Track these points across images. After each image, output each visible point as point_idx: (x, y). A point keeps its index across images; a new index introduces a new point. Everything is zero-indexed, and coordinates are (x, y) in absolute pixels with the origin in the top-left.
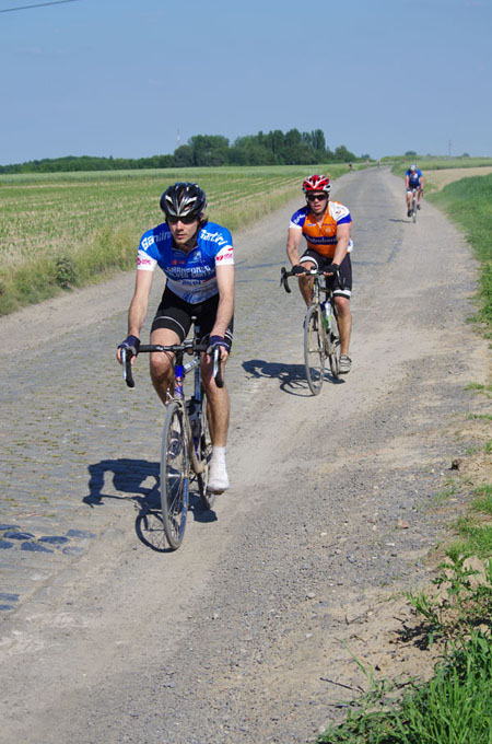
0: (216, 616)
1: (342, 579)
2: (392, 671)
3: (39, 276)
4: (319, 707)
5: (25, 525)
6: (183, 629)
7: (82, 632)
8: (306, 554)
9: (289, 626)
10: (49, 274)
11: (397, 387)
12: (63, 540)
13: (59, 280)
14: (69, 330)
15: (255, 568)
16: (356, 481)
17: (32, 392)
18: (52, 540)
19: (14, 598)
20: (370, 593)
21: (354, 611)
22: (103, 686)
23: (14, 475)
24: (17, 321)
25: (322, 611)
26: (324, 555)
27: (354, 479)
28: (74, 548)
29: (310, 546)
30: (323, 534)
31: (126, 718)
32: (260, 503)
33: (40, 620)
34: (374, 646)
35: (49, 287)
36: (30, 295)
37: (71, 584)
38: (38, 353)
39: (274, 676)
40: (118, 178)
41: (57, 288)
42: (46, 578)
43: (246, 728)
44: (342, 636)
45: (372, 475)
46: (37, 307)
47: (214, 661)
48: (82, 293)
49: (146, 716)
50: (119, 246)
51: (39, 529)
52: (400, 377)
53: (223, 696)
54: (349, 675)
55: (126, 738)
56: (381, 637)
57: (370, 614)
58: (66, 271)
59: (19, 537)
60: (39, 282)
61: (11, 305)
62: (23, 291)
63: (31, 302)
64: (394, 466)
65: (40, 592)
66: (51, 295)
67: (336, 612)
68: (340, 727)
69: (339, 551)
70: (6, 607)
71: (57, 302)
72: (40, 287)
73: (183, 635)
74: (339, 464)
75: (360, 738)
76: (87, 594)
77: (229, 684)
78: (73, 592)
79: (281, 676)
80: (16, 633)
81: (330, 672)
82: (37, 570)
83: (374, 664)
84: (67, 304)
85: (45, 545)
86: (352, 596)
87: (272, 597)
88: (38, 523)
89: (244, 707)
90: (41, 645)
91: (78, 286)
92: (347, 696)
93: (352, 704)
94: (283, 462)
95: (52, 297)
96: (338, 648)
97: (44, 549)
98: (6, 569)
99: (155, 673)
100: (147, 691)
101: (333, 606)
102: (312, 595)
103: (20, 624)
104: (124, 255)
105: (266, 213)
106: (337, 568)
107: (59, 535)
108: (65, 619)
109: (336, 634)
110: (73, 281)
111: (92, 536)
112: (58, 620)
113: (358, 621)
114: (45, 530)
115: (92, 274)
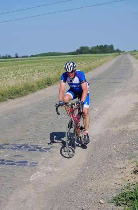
0: (88, 167)
1: (119, 158)
2: (132, 181)
3: (42, 82)
4: (114, 190)
5: (40, 145)
6: (79, 171)
7: (54, 172)
8: (110, 151)
9: (106, 170)
10: (45, 82)
11: (132, 109)
12: (49, 149)
13: (48, 83)
14: (50, 96)
15: (97, 155)
16: (122, 133)
17: (41, 112)
18: (46, 149)
19: (37, 163)
20: (126, 161)
21: (122, 166)
22: (60, 185)
23: (37, 132)
24: (37, 94)
25: (114, 166)
26: (115, 152)
27: (122, 132)
28: (52, 151)
29: (111, 150)
30: (114, 147)
31: (65, 193)
32: (98, 139)
33: (44, 169)
34: (127, 175)
35: (45, 85)
36: (40, 87)
37: (51, 160)
38: (42, 102)
39: (103, 182)
40: (62, 58)
41: (47, 85)
42: (45, 158)
43: (95, 195)
44: (119, 172)
45: (127, 131)
46: (42, 90)
47: (87, 179)
48: (53, 87)
49: (70, 193)
51: (43, 146)
52: (133, 106)
53: (90, 187)
54: (121, 182)
55: (65, 198)
56: (129, 172)
57: (126, 166)
58: (49, 81)
59: (38, 148)
60: (42, 84)
61: (36, 90)
62: (38, 86)
63: (41, 89)
64: (132, 129)
65: (44, 162)
66: (45, 87)
67: (118, 166)
68: (119, 195)
69: (118, 151)
70: (35, 166)
71: (47, 89)
72: (43, 85)
73: (80, 172)
74: (118, 129)
75: (124, 198)
76: (55, 162)
77: (91, 185)
78: (52, 162)
79: (104, 183)
80: (38, 172)
81: (117, 181)
82: (43, 156)
83: (127, 179)
84: (50, 89)
85: (45, 150)
86: (122, 162)
87: (102, 163)
88: (43, 145)
89: (95, 190)
90: (44, 175)
91: (52, 85)
92: (121, 187)
93: (122, 189)
94: (104, 128)
95: (46, 88)
96: (118, 176)
97: (44, 151)
98: (35, 156)
99: (73, 182)
100: (71, 187)
101: (117, 165)
102: (112, 162)
103: (39, 170)
105: (99, 66)
106: (118, 155)
107: (48, 147)
108: (50, 169)
109: (118, 172)
110: (51, 84)
111: (56, 148)
112: (48, 169)
113: (123, 168)
114: (45, 146)
115: (56, 82)
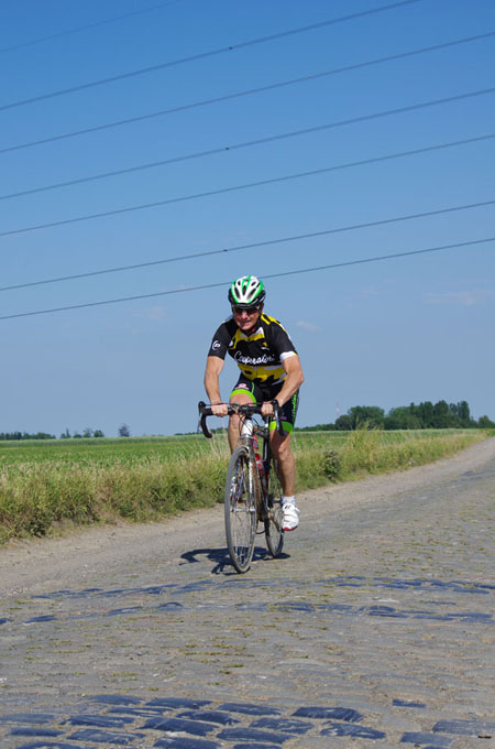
3: (313, 465)
10: (320, 465)
13: (327, 472)
35: (320, 477)
36: (308, 481)
41: (325, 478)
46: (314, 492)
48: (345, 486)
50: (367, 451)
58: (333, 464)
60: (313, 470)
62: (302, 476)
63: (309, 487)
71: (329, 490)
72: (314, 475)
84: (338, 491)
91: (341, 480)
95: (324, 485)
104: (371, 459)
115: (349, 472)
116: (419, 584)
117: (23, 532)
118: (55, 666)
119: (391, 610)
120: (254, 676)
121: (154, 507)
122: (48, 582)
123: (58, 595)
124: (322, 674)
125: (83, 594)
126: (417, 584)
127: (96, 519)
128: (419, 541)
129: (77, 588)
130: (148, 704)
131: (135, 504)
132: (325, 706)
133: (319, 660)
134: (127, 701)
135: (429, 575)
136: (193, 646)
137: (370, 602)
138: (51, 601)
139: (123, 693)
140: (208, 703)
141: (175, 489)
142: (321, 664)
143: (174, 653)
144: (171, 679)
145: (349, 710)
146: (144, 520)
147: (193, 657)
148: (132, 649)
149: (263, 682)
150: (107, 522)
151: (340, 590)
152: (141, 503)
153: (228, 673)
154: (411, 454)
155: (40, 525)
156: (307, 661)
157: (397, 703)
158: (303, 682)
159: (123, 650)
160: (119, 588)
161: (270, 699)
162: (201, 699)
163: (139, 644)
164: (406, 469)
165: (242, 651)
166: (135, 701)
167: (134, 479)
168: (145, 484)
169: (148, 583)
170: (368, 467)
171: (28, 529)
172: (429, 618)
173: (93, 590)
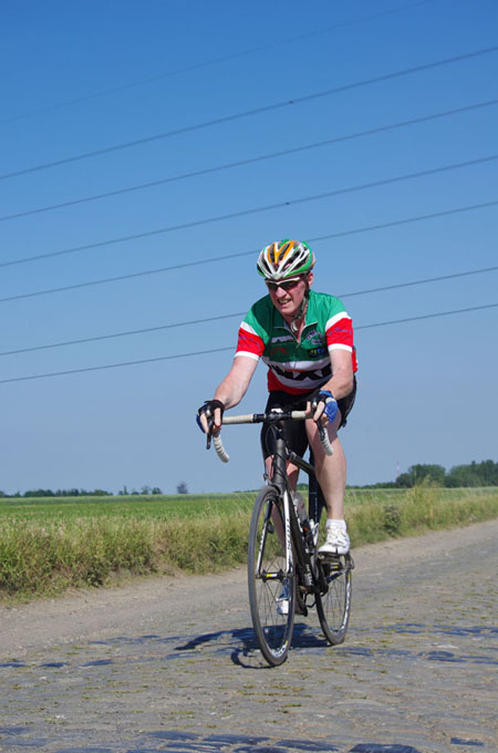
3: (373, 519)
10: (380, 519)
13: (387, 527)
35: (378, 531)
36: (368, 536)
41: (385, 533)
46: (374, 546)
48: (407, 540)
50: (428, 506)
58: (393, 519)
60: (373, 525)
62: (361, 530)
63: (369, 542)
66: (383, 538)
71: (389, 545)
72: (374, 530)
84: (397, 546)
91: (401, 535)
95: (384, 540)
104: (432, 514)
115: (409, 527)
116: (479, 631)
117: (80, 582)
118: (112, 705)
119: (450, 655)
120: (311, 715)
121: (213, 559)
122: (105, 631)
123: (115, 641)
124: (380, 714)
125: (140, 640)
126: (476, 631)
127: (154, 571)
128: (479, 592)
129: (135, 635)
130: (205, 740)
131: (193, 556)
132: (383, 743)
133: (377, 701)
134: (184, 737)
135: (489, 623)
136: (251, 687)
137: (429, 648)
138: (108, 647)
139: (181, 730)
140: (266, 739)
141: (233, 542)
142: (379, 704)
143: (232, 693)
144: (228, 718)
145: (406, 747)
146: (202, 572)
147: (251, 697)
148: (190, 690)
149: (321, 720)
150: (165, 573)
151: (399, 636)
152: (199, 555)
153: (285, 712)
154: (472, 509)
155: (97, 575)
156: (365, 702)
157: (455, 741)
158: (361, 721)
159: (181, 691)
160: (177, 634)
161: (328, 737)
162: (259, 736)
163: (197, 685)
164: (467, 525)
165: (300, 692)
166: (192, 737)
167: (192, 530)
168: (204, 535)
169: (206, 630)
170: (428, 522)
171: (85, 579)
172: (489, 663)
173: (151, 637)
